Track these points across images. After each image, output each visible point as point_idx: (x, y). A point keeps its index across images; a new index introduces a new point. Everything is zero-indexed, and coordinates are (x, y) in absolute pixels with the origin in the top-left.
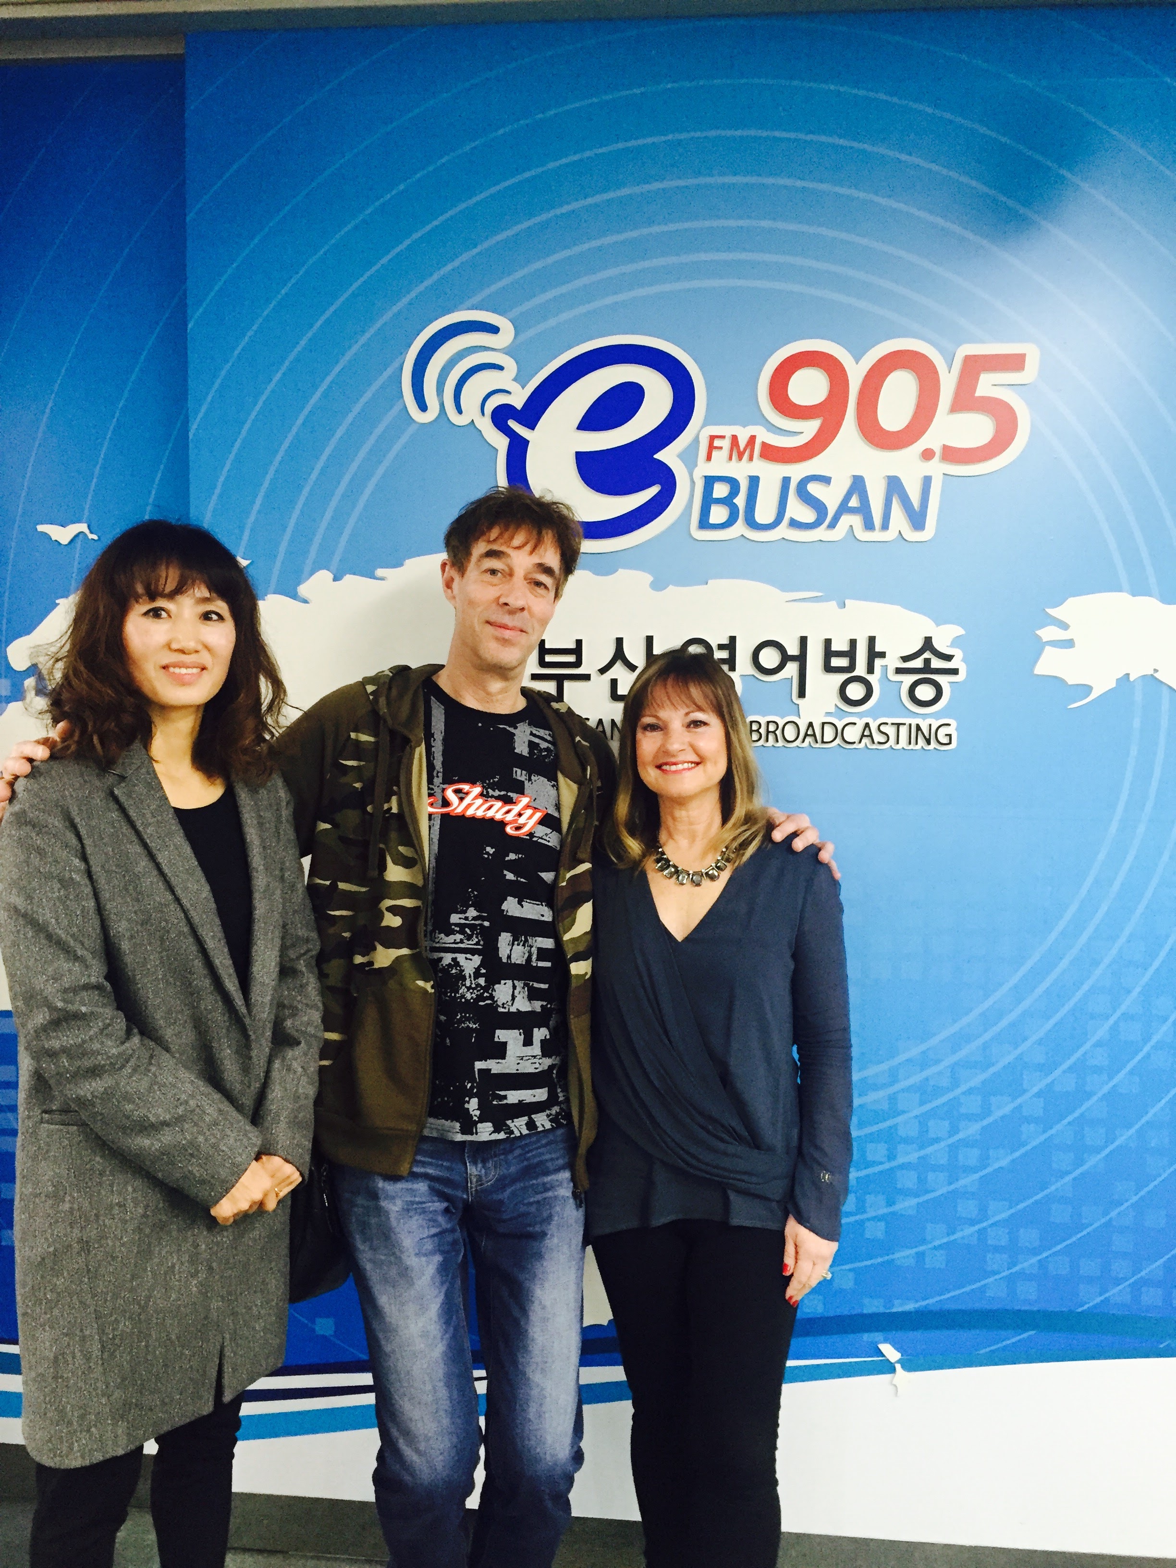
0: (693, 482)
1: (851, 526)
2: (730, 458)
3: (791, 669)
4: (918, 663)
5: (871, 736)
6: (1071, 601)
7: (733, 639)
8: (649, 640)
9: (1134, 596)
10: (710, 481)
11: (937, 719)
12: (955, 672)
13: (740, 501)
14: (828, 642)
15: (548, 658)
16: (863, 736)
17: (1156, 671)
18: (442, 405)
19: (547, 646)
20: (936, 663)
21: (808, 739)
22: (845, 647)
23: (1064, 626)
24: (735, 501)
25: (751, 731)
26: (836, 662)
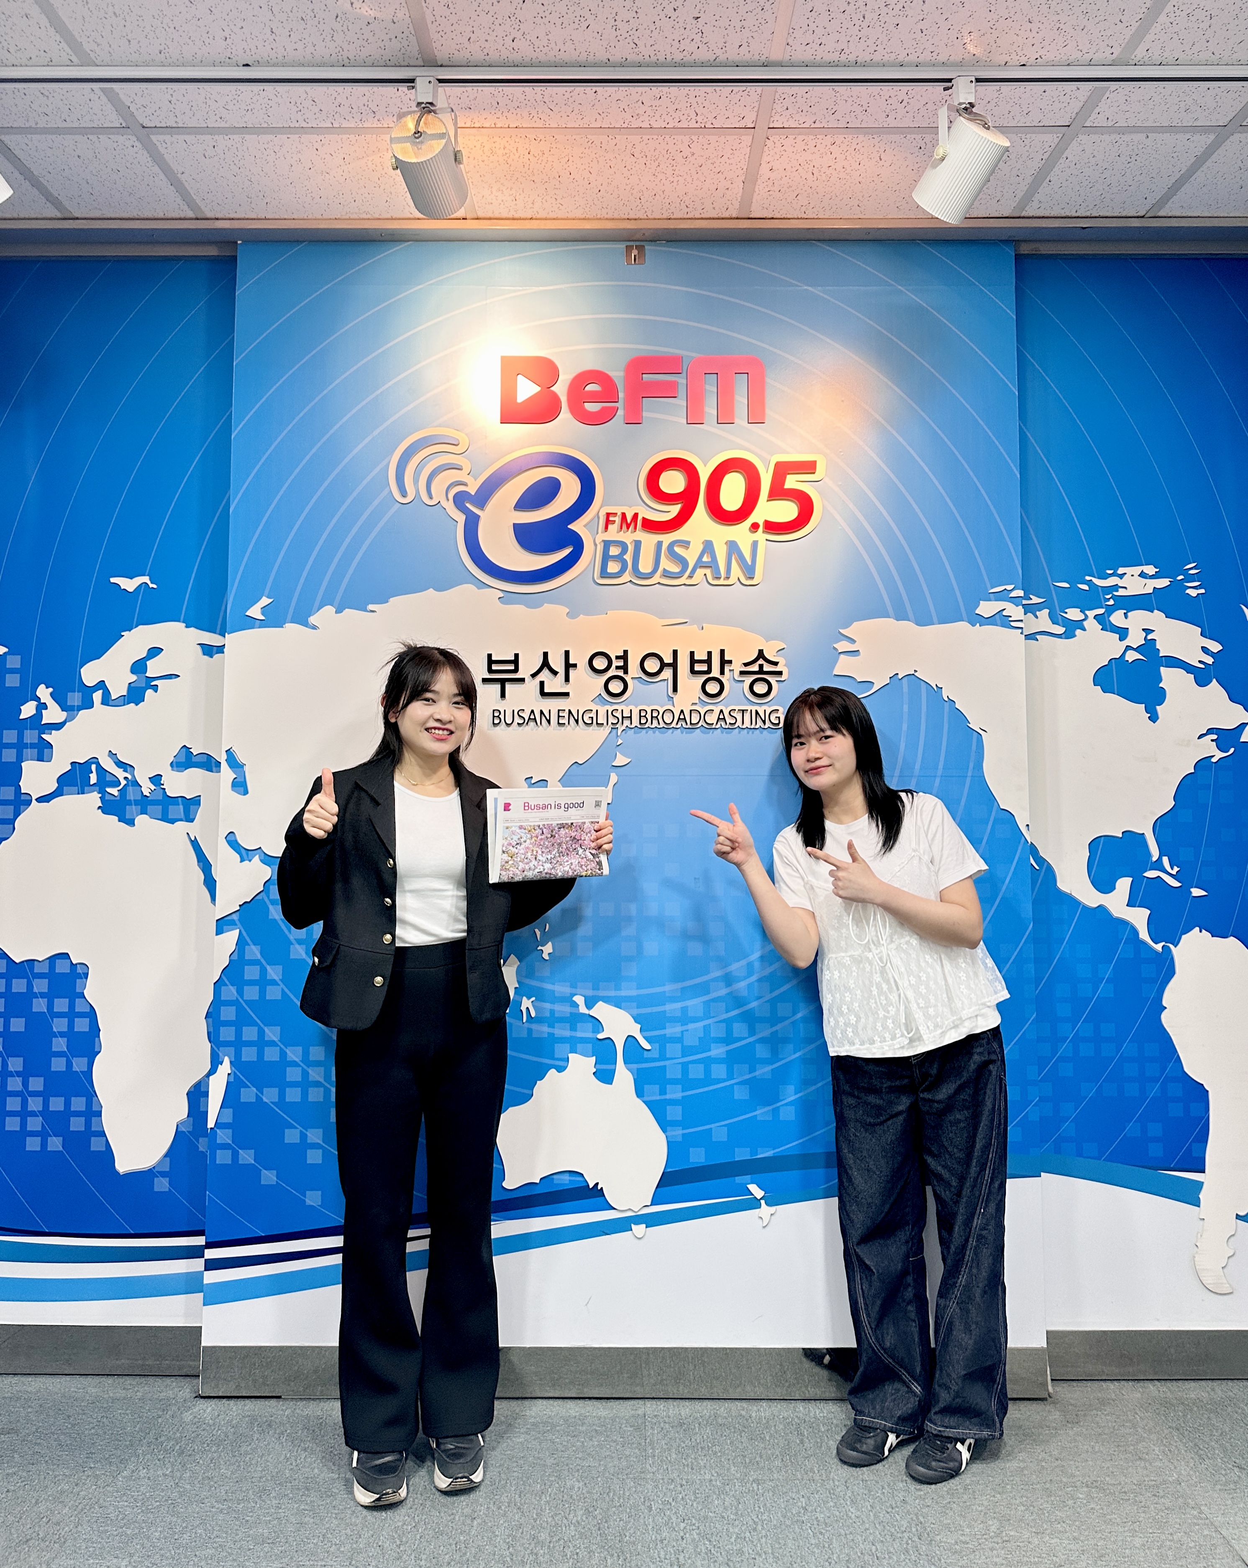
0: (596, 545)
1: (705, 575)
2: (621, 528)
3: (667, 673)
4: (755, 668)
5: (724, 719)
6: (856, 624)
7: (626, 652)
8: (567, 653)
9: (898, 620)
10: (607, 544)
11: (769, 706)
12: (780, 673)
13: (628, 557)
14: (692, 654)
15: (494, 667)
16: (719, 718)
17: (916, 671)
18: (418, 492)
19: (494, 658)
20: (767, 668)
21: (680, 724)
22: (706, 658)
23: (853, 641)
24: (625, 557)
25: (640, 716)
26: (697, 667)
